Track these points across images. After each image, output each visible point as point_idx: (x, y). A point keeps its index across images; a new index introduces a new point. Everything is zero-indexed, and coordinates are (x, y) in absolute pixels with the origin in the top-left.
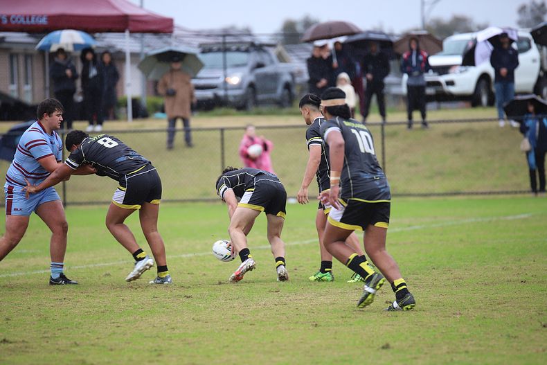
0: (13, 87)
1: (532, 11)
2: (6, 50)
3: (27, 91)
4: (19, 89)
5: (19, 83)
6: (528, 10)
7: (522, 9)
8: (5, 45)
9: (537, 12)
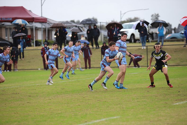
0: (7, 37)
1: (155, 16)
2: (5, 27)
3: (10, 38)
4: (8, 38)
5: (8, 36)
6: (154, 16)
7: (152, 16)
8: (4, 26)
9: (157, 17)
